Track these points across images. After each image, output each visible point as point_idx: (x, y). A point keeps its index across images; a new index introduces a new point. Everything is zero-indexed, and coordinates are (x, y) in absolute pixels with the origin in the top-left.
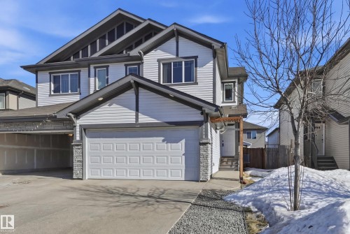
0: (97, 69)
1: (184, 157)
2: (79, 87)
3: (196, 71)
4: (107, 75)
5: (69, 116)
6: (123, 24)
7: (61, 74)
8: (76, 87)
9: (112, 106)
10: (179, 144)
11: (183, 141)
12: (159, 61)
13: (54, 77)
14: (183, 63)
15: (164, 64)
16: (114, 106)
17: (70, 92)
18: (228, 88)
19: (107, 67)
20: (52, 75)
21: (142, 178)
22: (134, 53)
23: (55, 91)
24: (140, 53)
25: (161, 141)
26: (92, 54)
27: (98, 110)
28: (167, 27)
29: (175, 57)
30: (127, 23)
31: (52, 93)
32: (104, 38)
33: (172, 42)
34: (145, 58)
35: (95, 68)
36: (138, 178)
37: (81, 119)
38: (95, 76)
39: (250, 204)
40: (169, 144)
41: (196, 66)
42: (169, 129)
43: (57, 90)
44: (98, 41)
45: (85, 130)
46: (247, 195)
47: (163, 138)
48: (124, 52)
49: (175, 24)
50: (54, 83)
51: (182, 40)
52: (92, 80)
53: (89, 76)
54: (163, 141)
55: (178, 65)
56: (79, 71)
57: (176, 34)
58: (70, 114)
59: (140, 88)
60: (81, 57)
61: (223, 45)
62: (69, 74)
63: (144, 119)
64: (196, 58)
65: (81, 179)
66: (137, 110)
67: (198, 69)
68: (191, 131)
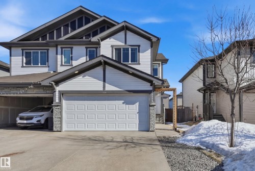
0: (63, 49)
1: (138, 115)
2: (48, 62)
3: (139, 55)
4: (72, 54)
5: (51, 84)
6: (82, 17)
7: (32, 51)
8: (45, 62)
9: (85, 78)
10: (134, 105)
11: (137, 104)
12: (112, 46)
13: (26, 52)
14: (130, 49)
15: (115, 49)
16: (87, 77)
17: (39, 65)
18: (155, 67)
19: (72, 48)
20: (24, 51)
21: (107, 129)
22: (94, 39)
23: (26, 64)
24: (99, 40)
25: (122, 104)
26: (57, 38)
27: (74, 80)
28: (118, 23)
29: (124, 44)
30: (85, 17)
31: (24, 65)
32: (67, 25)
33: (122, 34)
34: (102, 43)
35: (62, 48)
36: (104, 129)
37: (60, 86)
38: (62, 54)
39: (198, 144)
40: (127, 106)
41: (139, 52)
42: (128, 95)
43: (28, 63)
44: (62, 28)
45: (62, 94)
46: (193, 139)
47: (123, 101)
48: (84, 38)
49: (125, 21)
50: (26, 57)
51: (129, 34)
52: (59, 57)
53: (57, 54)
54: (123, 103)
55: (126, 50)
56: (48, 50)
57: (125, 28)
58: (53, 83)
59: (106, 66)
60: (48, 39)
61: (158, 39)
62: (39, 51)
63: (109, 88)
64: (139, 46)
65: (60, 131)
66: (104, 81)
67: (141, 54)
68: (143, 97)
